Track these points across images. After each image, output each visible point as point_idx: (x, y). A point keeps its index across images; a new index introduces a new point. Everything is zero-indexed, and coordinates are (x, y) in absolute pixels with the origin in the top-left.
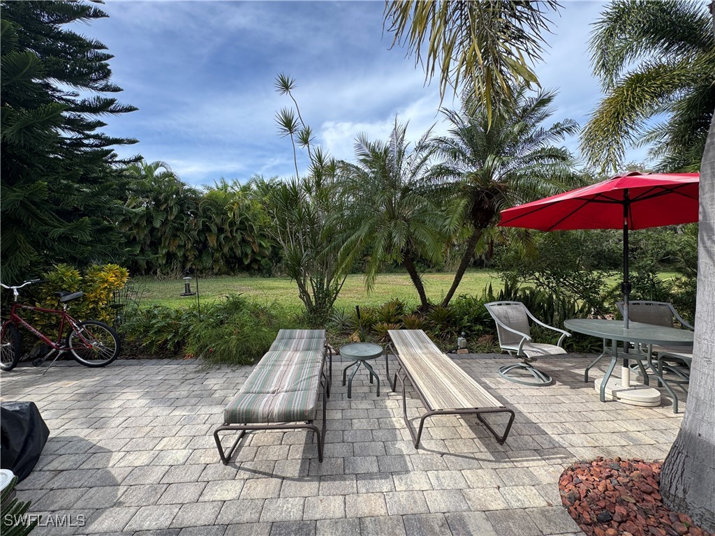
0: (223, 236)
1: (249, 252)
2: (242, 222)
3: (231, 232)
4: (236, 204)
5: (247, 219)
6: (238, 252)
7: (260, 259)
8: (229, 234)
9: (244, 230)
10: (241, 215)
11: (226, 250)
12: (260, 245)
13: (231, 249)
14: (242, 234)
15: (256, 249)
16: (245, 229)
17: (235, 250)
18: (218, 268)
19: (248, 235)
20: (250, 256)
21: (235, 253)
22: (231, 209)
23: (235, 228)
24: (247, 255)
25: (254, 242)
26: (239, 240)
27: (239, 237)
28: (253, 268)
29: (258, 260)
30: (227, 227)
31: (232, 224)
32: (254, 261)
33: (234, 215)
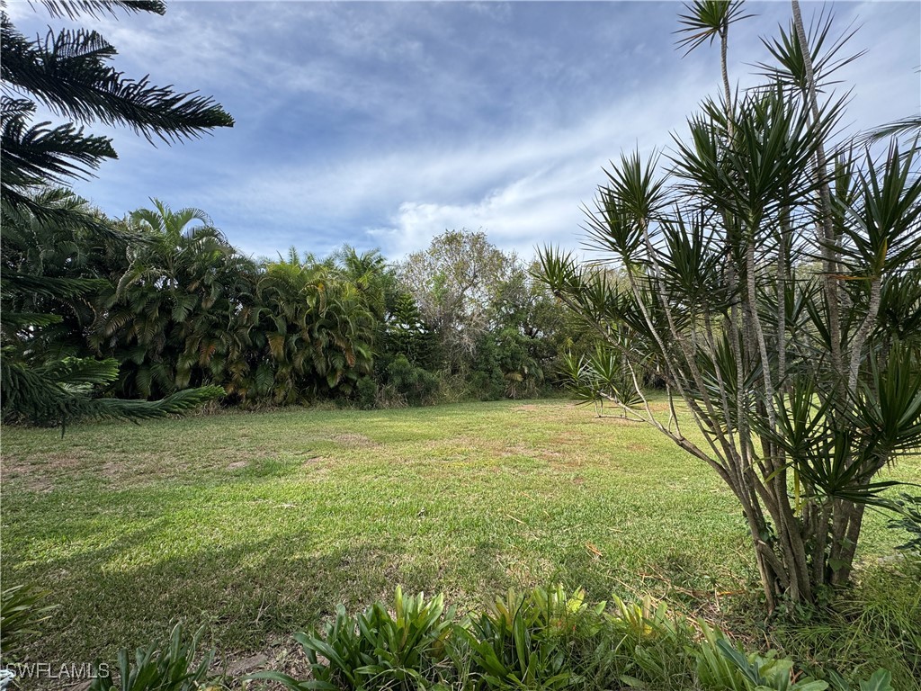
0: (294, 338)
1: (339, 364)
2: (329, 315)
3: (310, 332)
4: (321, 285)
5: (338, 310)
6: (321, 366)
7: (355, 378)
8: (306, 336)
9: (331, 328)
10: (329, 303)
11: (299, 361)
12: (359, 355)
13: (309, 360)
14: (328, 334)
15: (352, 361)
16: (333, 326)
17: (316, 363)
18: (283, 393)
19: (339, 337)
20: (339, 374)
21: (314, 368)
22: (313, 293)
23: (317, 325)
24: (334, 371)
25: (348, 349)
26: (324, 344)
27: (323, 339)
28: (343, 393)
29: (352, 380)
30: (302, 323)
31: (312, 318)
32: (346, 380)
33: (318, 302)
